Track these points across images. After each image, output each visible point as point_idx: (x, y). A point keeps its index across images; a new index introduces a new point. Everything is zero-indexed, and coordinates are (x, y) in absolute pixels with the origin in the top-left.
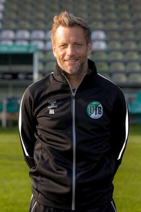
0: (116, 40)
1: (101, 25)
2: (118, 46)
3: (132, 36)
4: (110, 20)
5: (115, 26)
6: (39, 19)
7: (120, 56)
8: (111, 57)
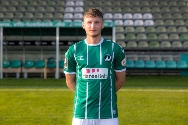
0: (160, 19)
1: (149, 10)
2: (162, 23)
3: (170, 17)
4: (154, 6)
5: (158, 10)
6: (108, 6)
7: (164, 30)
8: (158, 31)
